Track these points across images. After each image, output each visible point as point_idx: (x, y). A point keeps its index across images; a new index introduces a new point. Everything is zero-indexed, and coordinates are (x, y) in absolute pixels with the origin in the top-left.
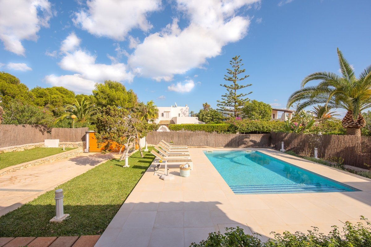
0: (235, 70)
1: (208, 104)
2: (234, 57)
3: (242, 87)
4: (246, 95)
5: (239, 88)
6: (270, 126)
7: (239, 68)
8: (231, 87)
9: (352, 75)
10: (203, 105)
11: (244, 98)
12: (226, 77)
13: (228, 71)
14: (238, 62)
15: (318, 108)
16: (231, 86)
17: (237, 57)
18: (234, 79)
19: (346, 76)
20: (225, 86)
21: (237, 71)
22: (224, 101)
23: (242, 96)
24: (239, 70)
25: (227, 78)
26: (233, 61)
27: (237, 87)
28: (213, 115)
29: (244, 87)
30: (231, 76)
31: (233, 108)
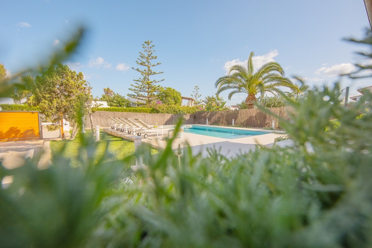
0: (148, 55)
1: (111, 89)
2: (147, 42)
3: (155, 73)
4: (159, 81)
5: (152, 74)
6: (184, 110)
7: (152, 53)
8: (145, 72)
9: (252, 70)
10: (105, 90)
11: (157, 85)
12: (138, 60)
13: (141, 55)
14: (151, 47)
15: (208, 98)
16: (144, 70)
17: (150, 42)
18: (147, 64)
19: (249, 70)
20: (138, 70)
21: (150, 56)
22: (137, 85)
23: (155, 82)
24: (152, 55)
25: (140, 62)
26: (146, 45)
27: (150, 73)
28: (119, 102)
29: (157, 74)
30: (144, 60)
31: (146, 94)
